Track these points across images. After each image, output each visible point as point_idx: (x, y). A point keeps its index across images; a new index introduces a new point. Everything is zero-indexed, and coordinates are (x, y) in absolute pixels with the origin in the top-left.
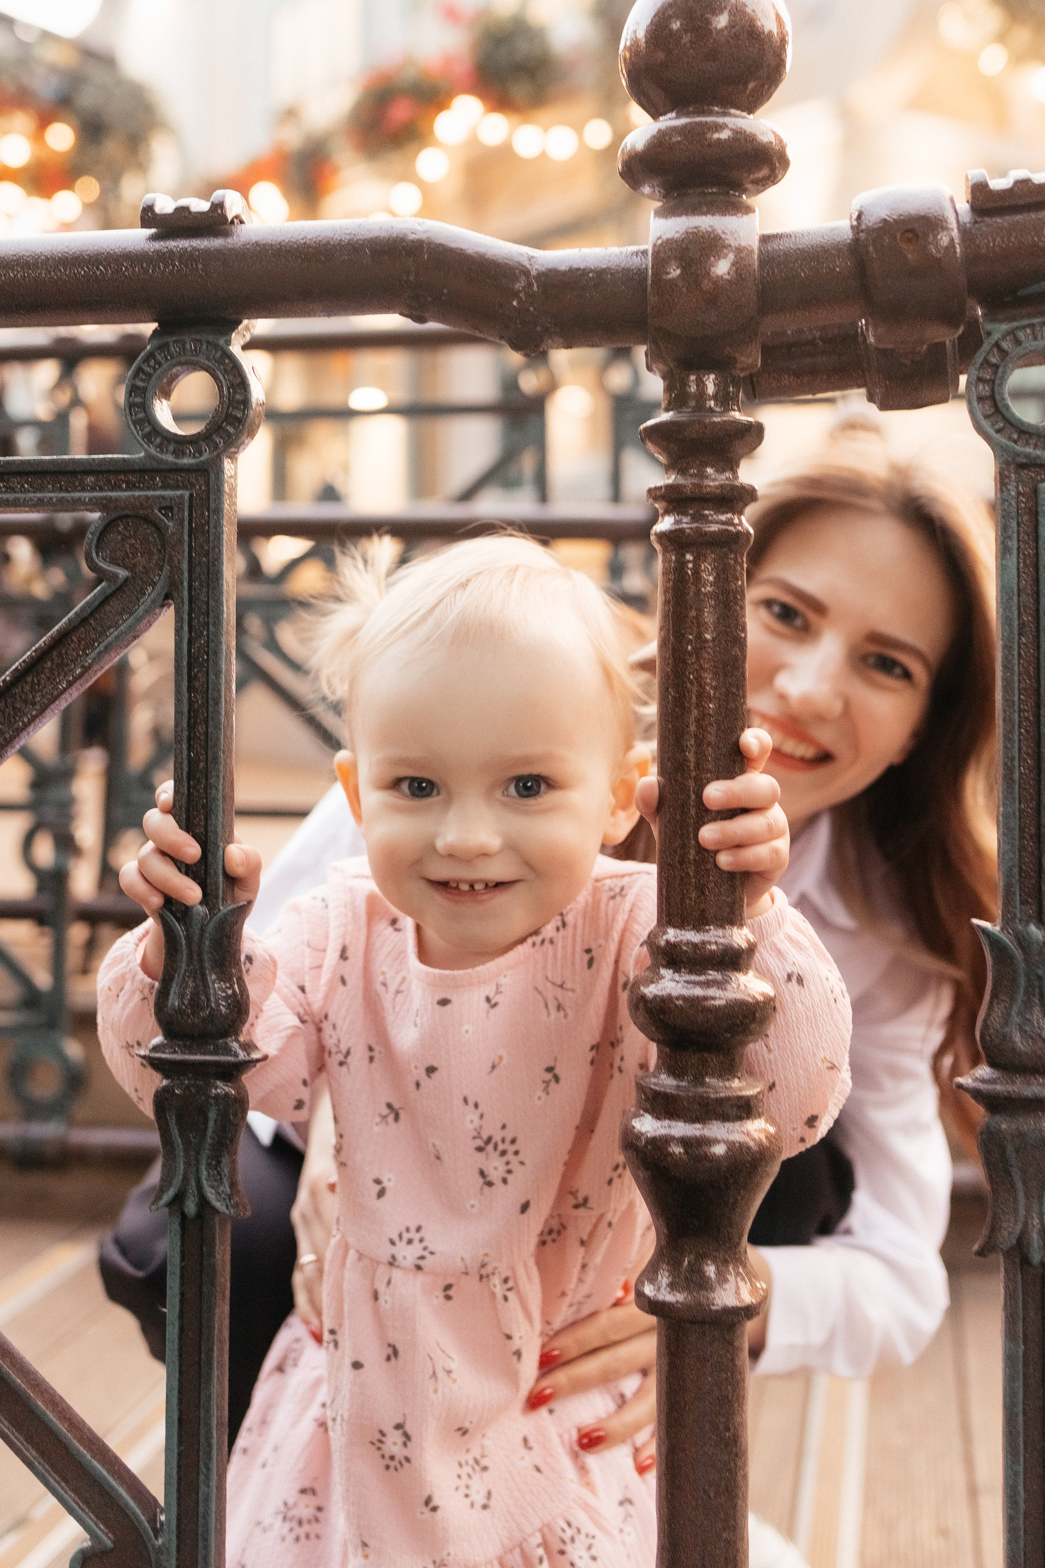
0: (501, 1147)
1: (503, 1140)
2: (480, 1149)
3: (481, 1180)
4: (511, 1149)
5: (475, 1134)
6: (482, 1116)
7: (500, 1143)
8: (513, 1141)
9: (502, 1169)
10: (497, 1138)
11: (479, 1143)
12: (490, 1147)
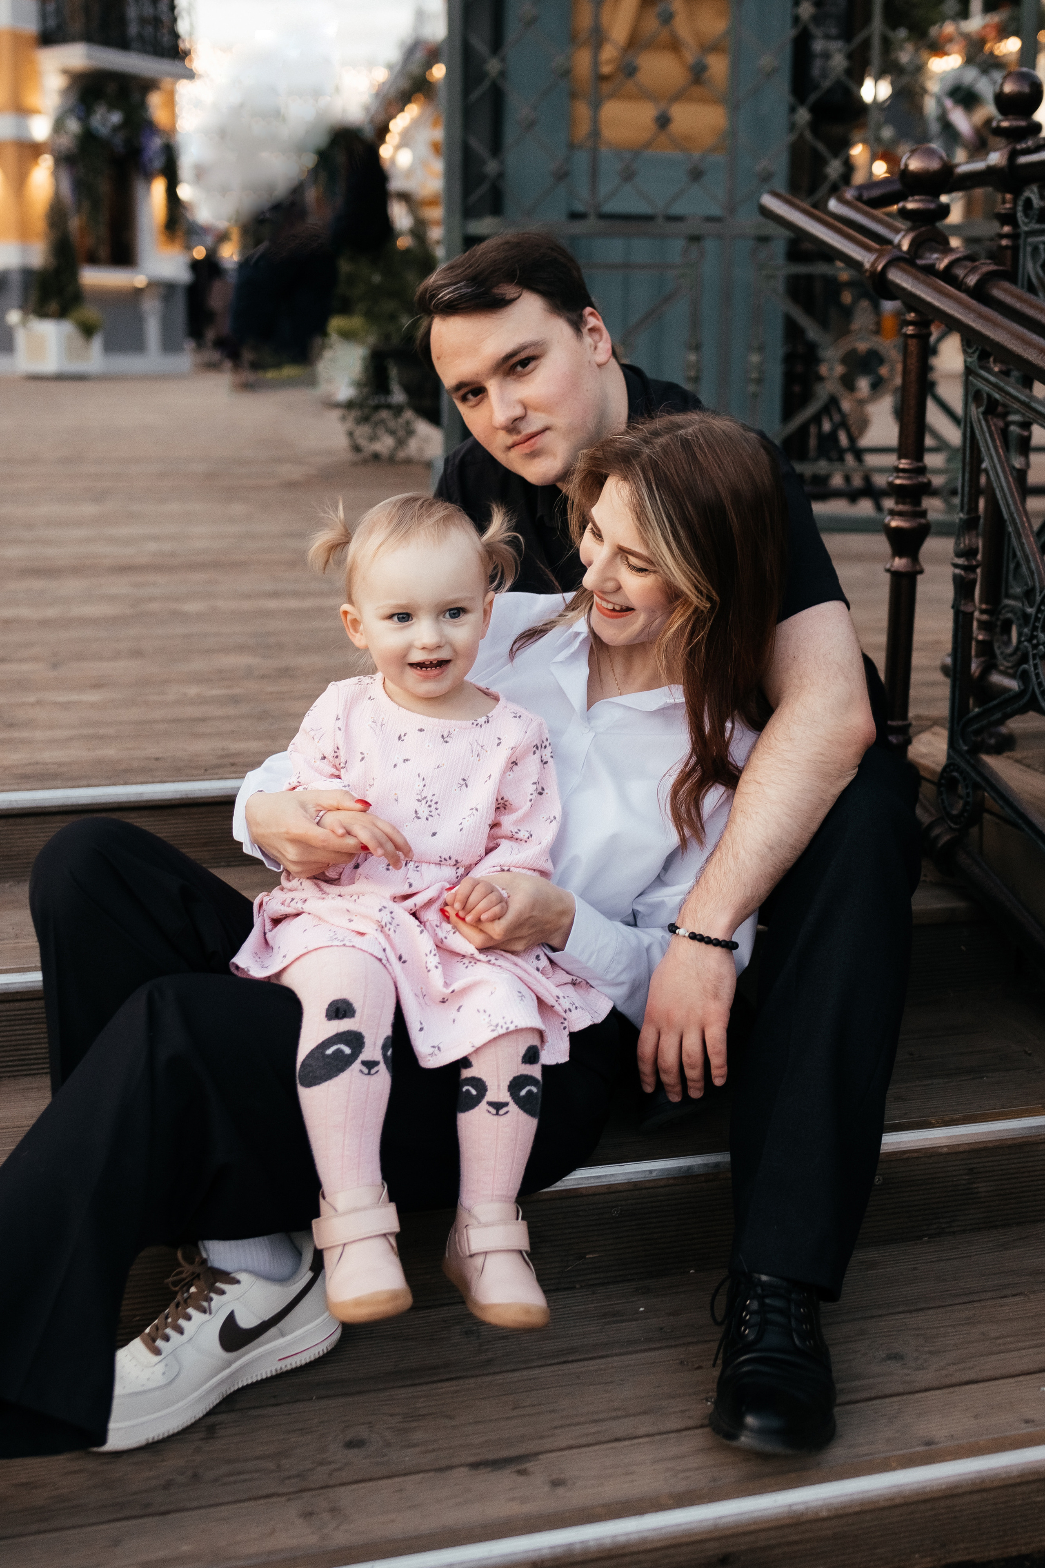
0: (429, 803)
1: (431, 801)
2: (419, 800)
3: (415, 815)
4: (434, 806)
5: (419, 792)
6: (424, 786)
7: (429, 801)
8: (436, 803)
9: (426, 814)
10: (429, 799)
11: (419, 797)
12: (424, 802)
